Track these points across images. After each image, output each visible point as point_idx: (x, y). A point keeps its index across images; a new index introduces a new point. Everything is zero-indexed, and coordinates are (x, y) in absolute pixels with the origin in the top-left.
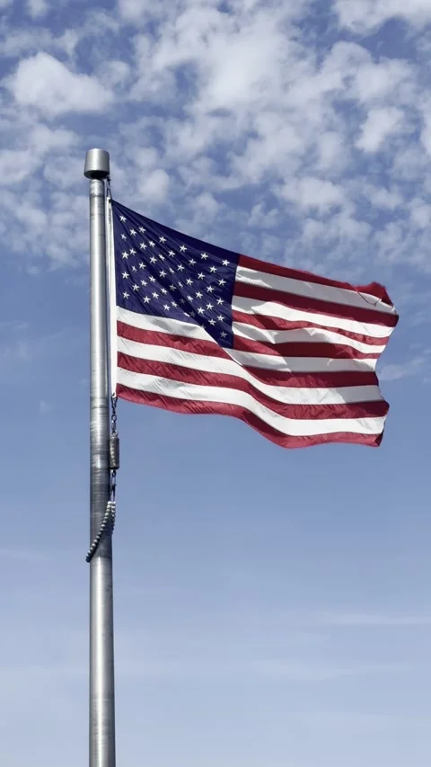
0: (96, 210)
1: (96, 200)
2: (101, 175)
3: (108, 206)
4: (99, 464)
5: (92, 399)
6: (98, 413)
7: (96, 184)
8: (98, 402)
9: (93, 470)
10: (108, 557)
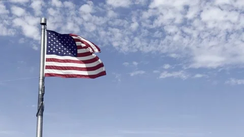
0: (43, 32)
1: (43, 30)
2: (44, 24)
3: (46, 31)
4: (40, 93)
5: (40, 77)
6: (41, 80)
7: (43, 26)
8: (41, 78)
9: (39, 95)
10: (42, 115)
